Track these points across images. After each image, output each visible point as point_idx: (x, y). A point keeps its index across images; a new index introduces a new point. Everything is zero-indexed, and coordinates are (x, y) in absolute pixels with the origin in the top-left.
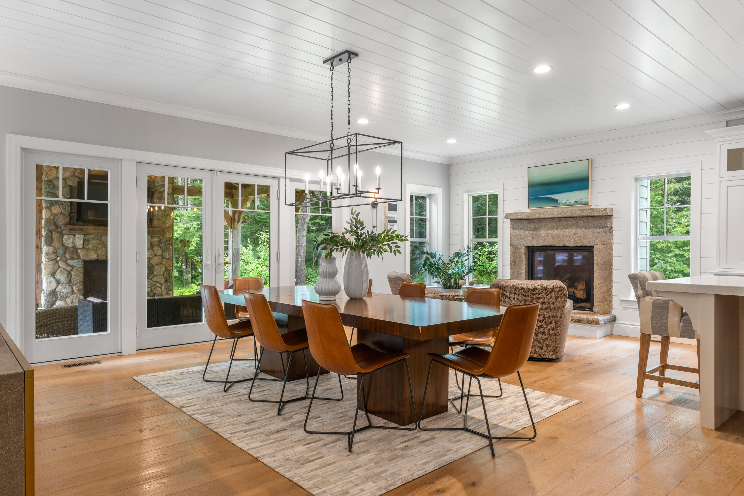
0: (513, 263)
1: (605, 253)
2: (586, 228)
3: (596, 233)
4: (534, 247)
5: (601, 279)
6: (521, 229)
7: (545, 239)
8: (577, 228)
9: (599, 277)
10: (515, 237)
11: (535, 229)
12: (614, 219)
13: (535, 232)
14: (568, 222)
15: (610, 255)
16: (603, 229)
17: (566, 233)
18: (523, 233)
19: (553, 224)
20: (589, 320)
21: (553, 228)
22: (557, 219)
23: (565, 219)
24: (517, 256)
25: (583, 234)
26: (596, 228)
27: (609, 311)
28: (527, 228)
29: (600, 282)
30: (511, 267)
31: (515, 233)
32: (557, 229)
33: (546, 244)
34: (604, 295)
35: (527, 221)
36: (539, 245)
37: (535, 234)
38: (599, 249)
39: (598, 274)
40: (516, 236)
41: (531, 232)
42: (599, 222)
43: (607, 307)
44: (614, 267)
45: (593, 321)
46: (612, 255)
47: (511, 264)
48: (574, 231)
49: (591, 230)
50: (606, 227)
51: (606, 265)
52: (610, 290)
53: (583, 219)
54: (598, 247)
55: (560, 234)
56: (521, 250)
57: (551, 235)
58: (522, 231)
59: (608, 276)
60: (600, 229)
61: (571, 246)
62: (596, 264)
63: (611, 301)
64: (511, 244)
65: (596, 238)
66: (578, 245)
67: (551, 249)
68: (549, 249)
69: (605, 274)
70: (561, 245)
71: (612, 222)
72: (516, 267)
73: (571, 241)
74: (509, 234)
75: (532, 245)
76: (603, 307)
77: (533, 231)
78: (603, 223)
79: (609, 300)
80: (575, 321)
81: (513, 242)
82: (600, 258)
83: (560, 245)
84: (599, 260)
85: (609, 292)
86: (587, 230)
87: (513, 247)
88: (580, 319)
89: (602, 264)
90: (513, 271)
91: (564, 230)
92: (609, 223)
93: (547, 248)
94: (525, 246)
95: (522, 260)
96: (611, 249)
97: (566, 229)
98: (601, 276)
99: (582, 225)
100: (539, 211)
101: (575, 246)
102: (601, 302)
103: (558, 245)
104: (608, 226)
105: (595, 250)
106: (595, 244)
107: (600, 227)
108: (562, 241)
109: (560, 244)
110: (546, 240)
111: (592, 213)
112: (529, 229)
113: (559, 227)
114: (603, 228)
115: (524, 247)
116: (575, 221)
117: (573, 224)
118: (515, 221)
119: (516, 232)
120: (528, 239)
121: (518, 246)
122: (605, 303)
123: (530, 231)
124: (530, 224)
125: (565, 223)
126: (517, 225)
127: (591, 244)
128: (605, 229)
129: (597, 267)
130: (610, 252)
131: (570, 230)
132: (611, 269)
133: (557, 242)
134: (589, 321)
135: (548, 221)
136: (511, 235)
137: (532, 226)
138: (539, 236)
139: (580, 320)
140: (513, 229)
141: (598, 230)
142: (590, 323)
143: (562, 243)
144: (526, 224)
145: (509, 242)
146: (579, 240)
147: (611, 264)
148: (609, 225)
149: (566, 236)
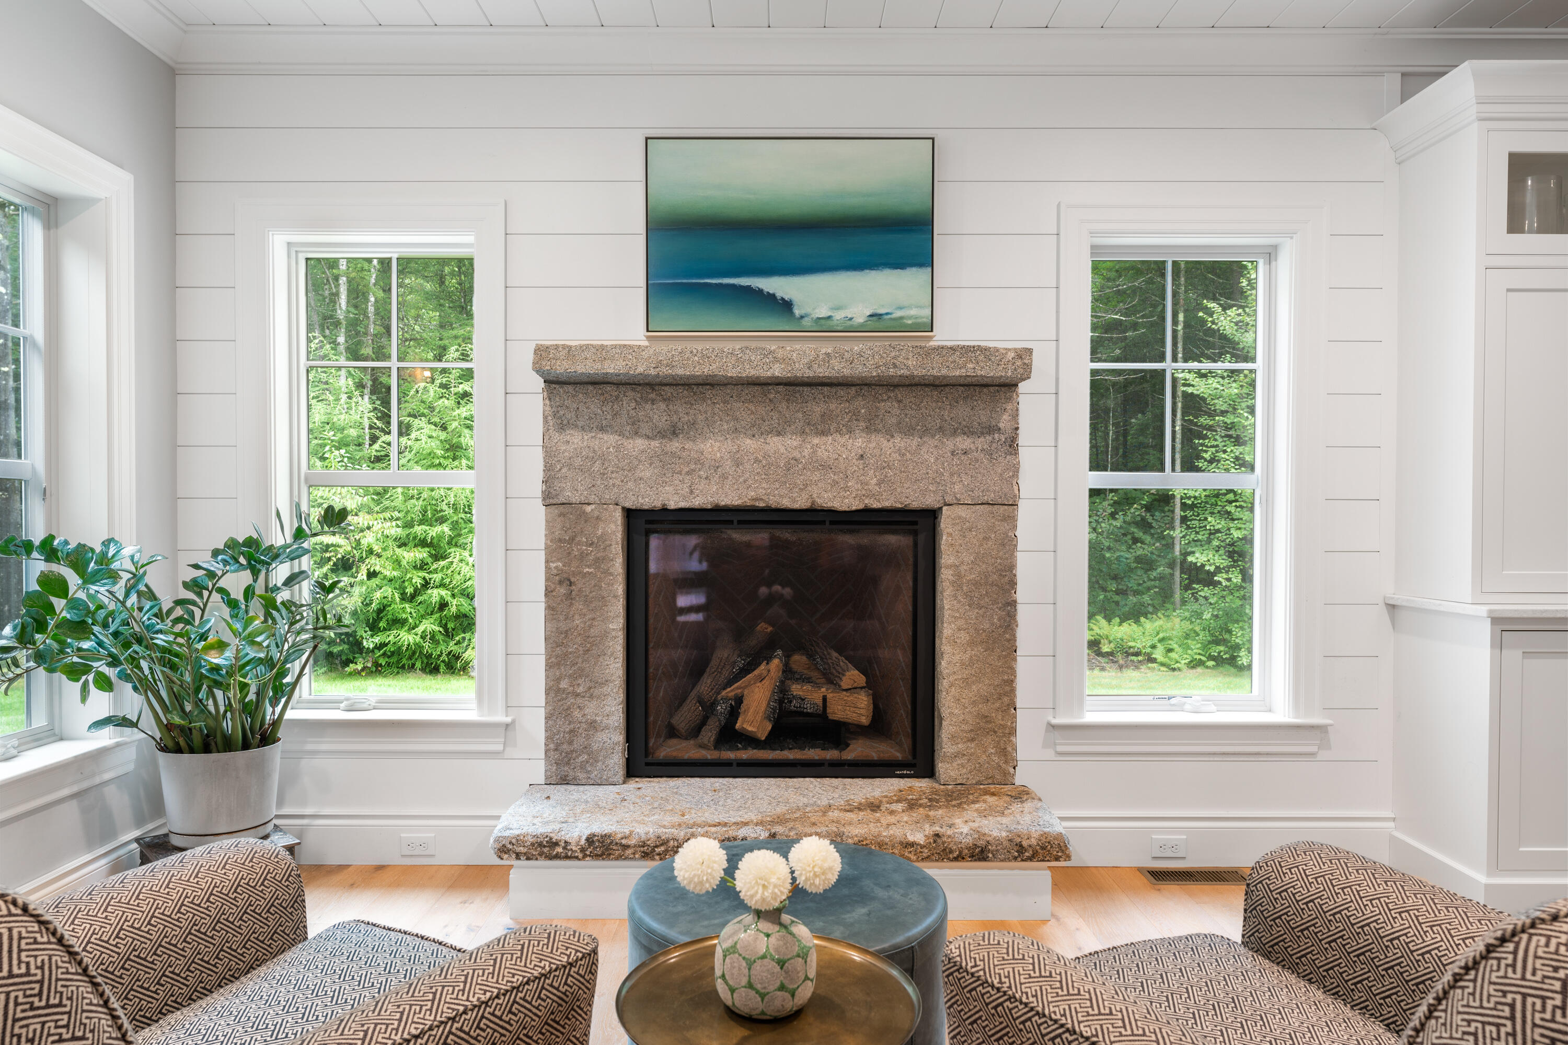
0: (562, 590)
1: (986, 539)
2: (909, 431)
3: (953, 453)
4: (665, 510)
5: (972, 643)
6: (602, 429)
7: (724, 477)
8: (870, 429)
9: (964, 637)
10: (570, 466)
11: (674, 432)
12: (1021, 399)
13: (675, 445)
14: (832, 406)
15: (1009, 544)
16: (982, 439)
17: (822, 454)
18: (618, 448)
19: (762, 410)
20: (1025, 843)
21: (758, 429)
22: (781, 388)
23: (814, 390)
24: (582, 556)
25: (896, 456)
26: (954, 433)
27: (1005, 774)
28: (634, 422)
29: (966, 657)
30: (549, 608)
31: (571, 448)
32: (779, 434)
33: (731, 497)
34: (984, 708)
35: (631, 394)
36: (697, 502)
37: (673, 454)
38: (964, 520)
39: (961, 623)
40: (578, 462)
41: (655, 444)
42: (962, 411)
43: (995, 758)
44: (1022, 594)
45: (1043, 848)
46: (1016, 546)
47: (548, 592)
48: (859, 442)
49: (932, 442)
50: (991, 429)
51: (992, 585)
52: (1008, 688)
53: (899, 393)
54: (962, 511)
55: (796, 454)
56: (601, 525)
57: (757, 460)
58: (610, 439)
59: (1001, 631)
60: (969, 441)
61: (845, 508)
62: (953, 583)
63: (1013, 732)
64: (550, 499)
65: (952, 475)
66: (876, 505)
67: (740, 522)
68: (731, 522)
69: (986, 625)
70: (800, 502)
71: (1015, 416)
72: (578, 605)
73: (846, 489)
74: (539, 454)
75: (658, 504)
76: (981, 760)
77: (663, 437)
78: (983, 416)
79: (1004, 727)
80: (960, 858)
81: (562, 490)
82: (968, 558)
83: (796, 506)
84: (964, 567)
85: (1006, 694)
86: (916, 441)
87: (562, 515)
88: (982, 843)
89: (976, 584)
90: (563, 626)
91: (816, 441)
92: (1005, 417)
93: (724, 517)
94: (623, 508)
95: (607, 572)
96: (1011, 520)
97: (823, 433)
98: (972, 631)
99: (894, 420)
100: (717, 345)
101: (861, 506)
102: (973, 740)
103: (786, 503)
104: (1001, 425)
105: (946, 524)
106: (949, 499)
107: (968, 431)
108: (806, 486)
109: (794, 501)
110: (729, 482)
111: (970, 366)
112: (645, 429)
113: (789, 423)
114: (982, 433)
115: (618, 515)
116: (859, 402)
117: (856, 415)
118: (570, 388)
119: (576, 440)
120: (638, 474)
121: (589, 509)
122: (988, 740)
123: (648, 437)
124: (648, 406)
125: (817, 409)
126: (581, 406)
127: (930, 501)
128: (989, 438)
129: (955, 597)
130: (1006, 534)
131: (842, 440)
132: (1013, 604)
133: (784, 491)
134: (1021, 849)
135: (739, 396)
136: (549, 454)
137: (658, 414)
138: (698, 461)
139: (982, 851)
140: (562, 427)
141: (963, 442)
142: (1030, 859)
143: (805, 496)
144: (628, 403)
145: (537, 488)
146: (879, 484)
147: (1013, 584)
148: (1004, 422)
149: (825, 467)
